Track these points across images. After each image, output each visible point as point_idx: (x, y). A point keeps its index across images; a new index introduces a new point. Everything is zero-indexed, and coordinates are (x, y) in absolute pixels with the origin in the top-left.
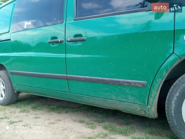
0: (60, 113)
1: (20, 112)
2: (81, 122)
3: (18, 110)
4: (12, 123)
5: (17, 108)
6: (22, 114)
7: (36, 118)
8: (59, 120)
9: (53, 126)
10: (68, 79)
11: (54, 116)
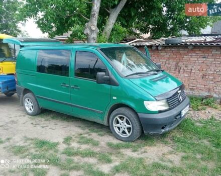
0: (68, 121)
1: (45, 120)
2: (79, 127)
3: (43, 119)
4: (43, 127)
5: (42, 117)
6: (46, 122)
7: (55, 124)
8: (68, 126)
9: (65, 129)
10: (72, 106)
11: (65, 123)
